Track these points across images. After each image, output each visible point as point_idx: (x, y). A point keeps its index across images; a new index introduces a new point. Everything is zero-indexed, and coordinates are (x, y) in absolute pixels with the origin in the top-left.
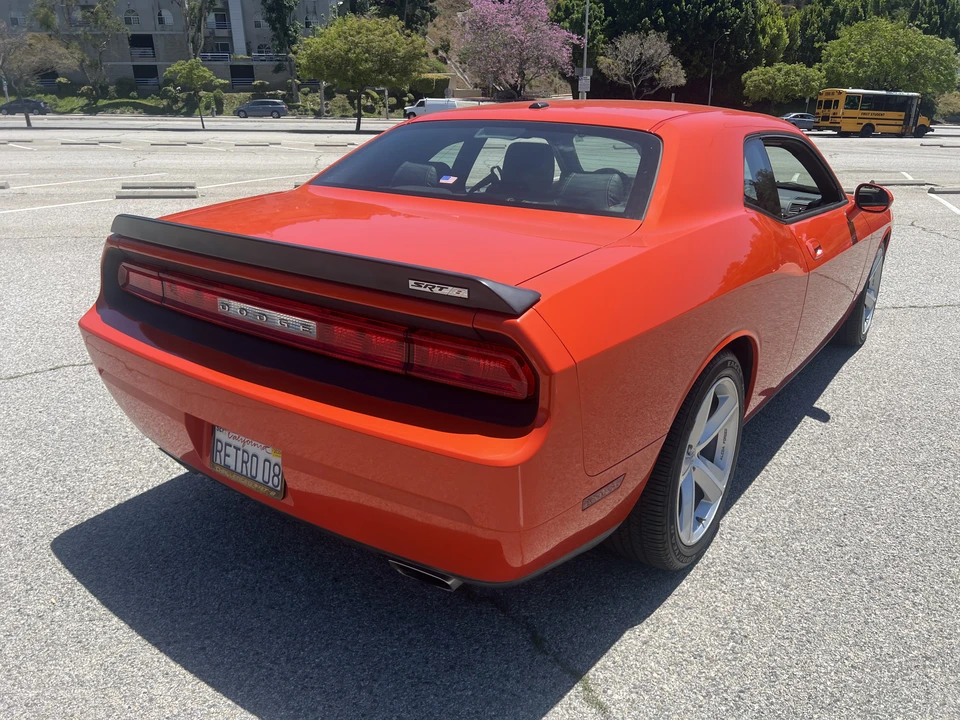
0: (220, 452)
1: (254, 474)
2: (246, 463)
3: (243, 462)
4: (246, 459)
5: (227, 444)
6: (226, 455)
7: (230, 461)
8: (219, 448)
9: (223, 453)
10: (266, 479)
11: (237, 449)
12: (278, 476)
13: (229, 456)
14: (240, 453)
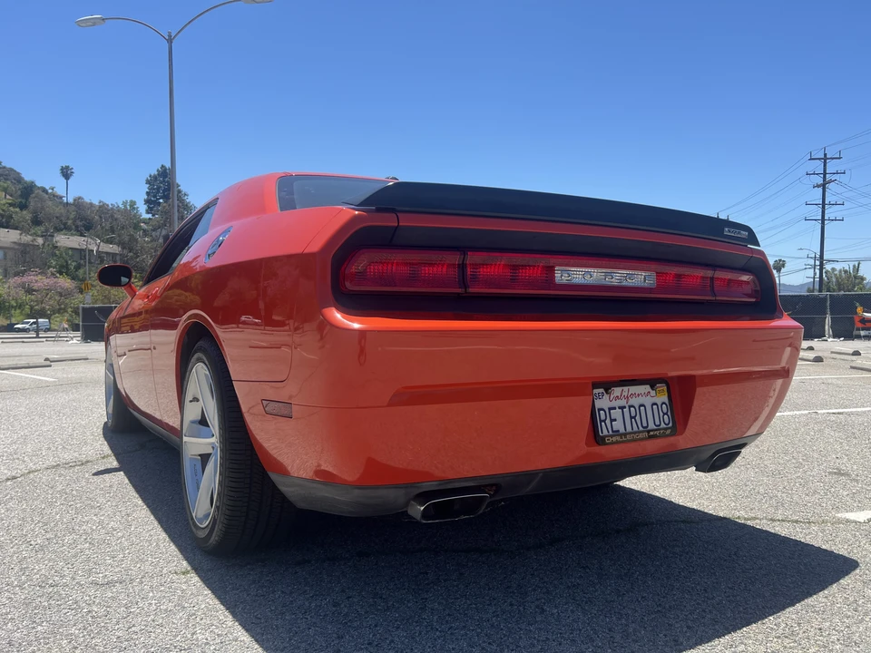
0: (604, 421)
1: (645, 425)
2: (634, 418)
3: (631, 418)
4: (633, 414)
5: (610, 409)
6: (612, 420)
7: (618, 425)
8: (603, 417)
9: (608, 421)
10: (657, 423)
11: (622, 408)
12: (666, 414)
13: (615, 420)
14: (626, 410)
